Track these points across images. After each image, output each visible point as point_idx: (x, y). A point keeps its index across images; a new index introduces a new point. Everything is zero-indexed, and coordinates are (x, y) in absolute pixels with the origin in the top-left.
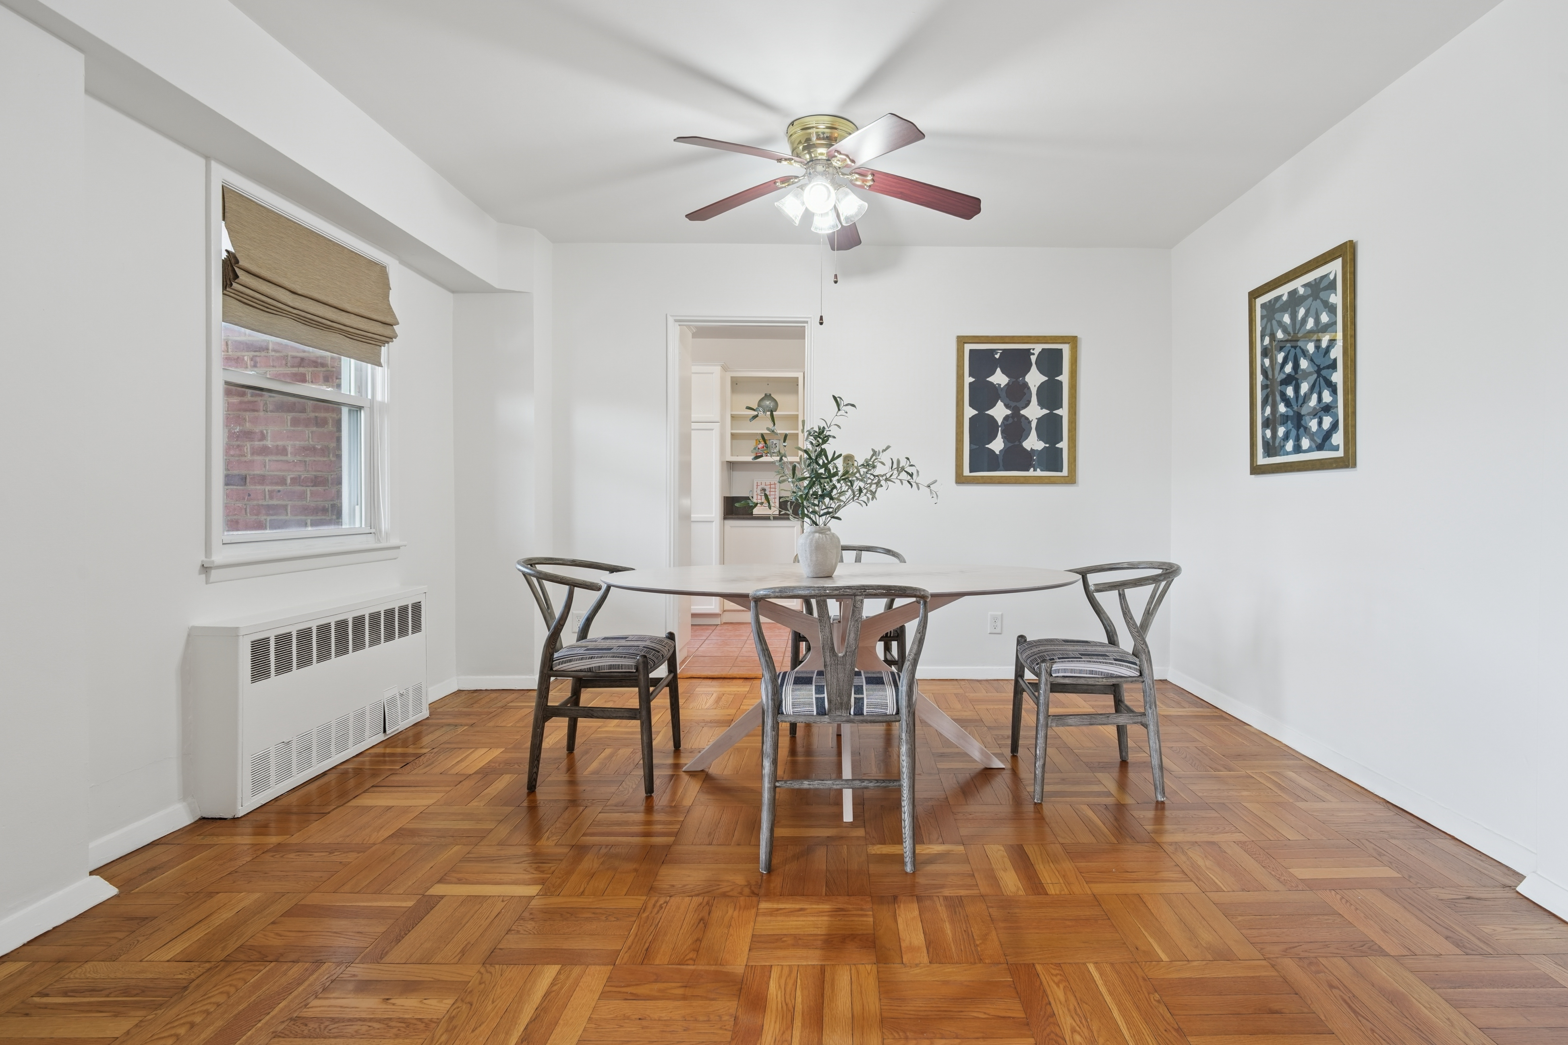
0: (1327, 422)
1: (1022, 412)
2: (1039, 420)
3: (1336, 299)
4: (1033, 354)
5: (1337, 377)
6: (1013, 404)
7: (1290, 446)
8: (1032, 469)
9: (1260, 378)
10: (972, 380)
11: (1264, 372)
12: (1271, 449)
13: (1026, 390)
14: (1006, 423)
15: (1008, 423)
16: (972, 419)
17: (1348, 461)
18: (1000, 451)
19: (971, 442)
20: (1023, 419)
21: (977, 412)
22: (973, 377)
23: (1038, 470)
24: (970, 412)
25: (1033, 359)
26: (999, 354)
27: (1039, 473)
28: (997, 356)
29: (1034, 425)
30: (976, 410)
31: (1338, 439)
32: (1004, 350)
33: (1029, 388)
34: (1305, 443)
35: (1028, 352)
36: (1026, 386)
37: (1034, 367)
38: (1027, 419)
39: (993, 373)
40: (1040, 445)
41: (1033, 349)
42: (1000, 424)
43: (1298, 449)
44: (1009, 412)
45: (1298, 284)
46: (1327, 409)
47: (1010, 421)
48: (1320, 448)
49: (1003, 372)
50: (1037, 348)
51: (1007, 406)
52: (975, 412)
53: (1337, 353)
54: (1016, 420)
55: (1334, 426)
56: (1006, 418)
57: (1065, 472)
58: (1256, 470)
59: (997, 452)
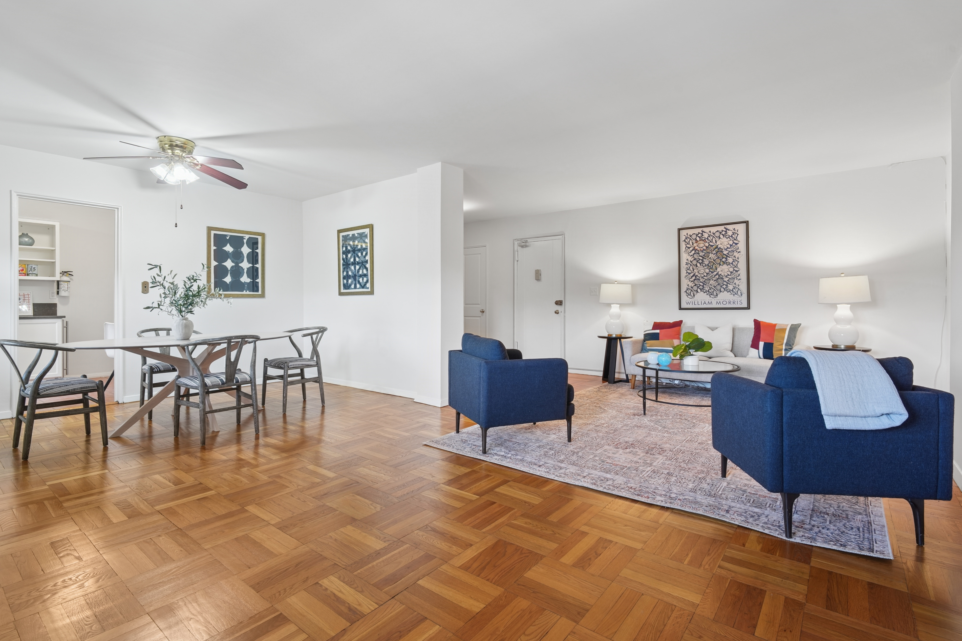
0: (365, 279)
1: (240, 265)
2: (248, 269)
3: (368, 240)
4: (245, 239)
5: (368, 266)
6: (236, 261)
7: (353, 286)
8: (245, 291)
9: (342, 261)
10: (215, 248)
11: (343, 259)
12: (347, 287)
13: (241, 255)
14: (232, 269)
15: (233, 269)
16: (215, 267)
17: (372, 293)
18: (229, 282)
19: (215, 278)
20: (240, 268)
21: (218, 264)
22: (216, 247)
23: (248, 291)
24: (214, 263)
25: (245, 241)
26: (228, 237)
27: (248, 293)
28: (228, 238)
29: (245, 271)
30: (217, 262)
31: (368, 285)
32: (231, 236)
33: (243, 254)
34: (358, 286)
35: (242, 238)
36: (241, 253)
37: (245, 245)
38: (242, 268)
39: (226, 246)
40: (248, 280)
41: (245, 237)
42: (229, 270)
43: (355, 288)
44: (233, 264)
45: (355, 232)
46: (365, 275)
47: (234, 268)
48: (363, 287)
49: (231, 245)
50: (247, 237)
51: (233, 262)
52: (217, 263)
53: (368, 258)
54: (237, 268)
55: (367, 281)
56: (232, 267)
57: (260, 293)
58: (341, 294)
59: (228, 283)
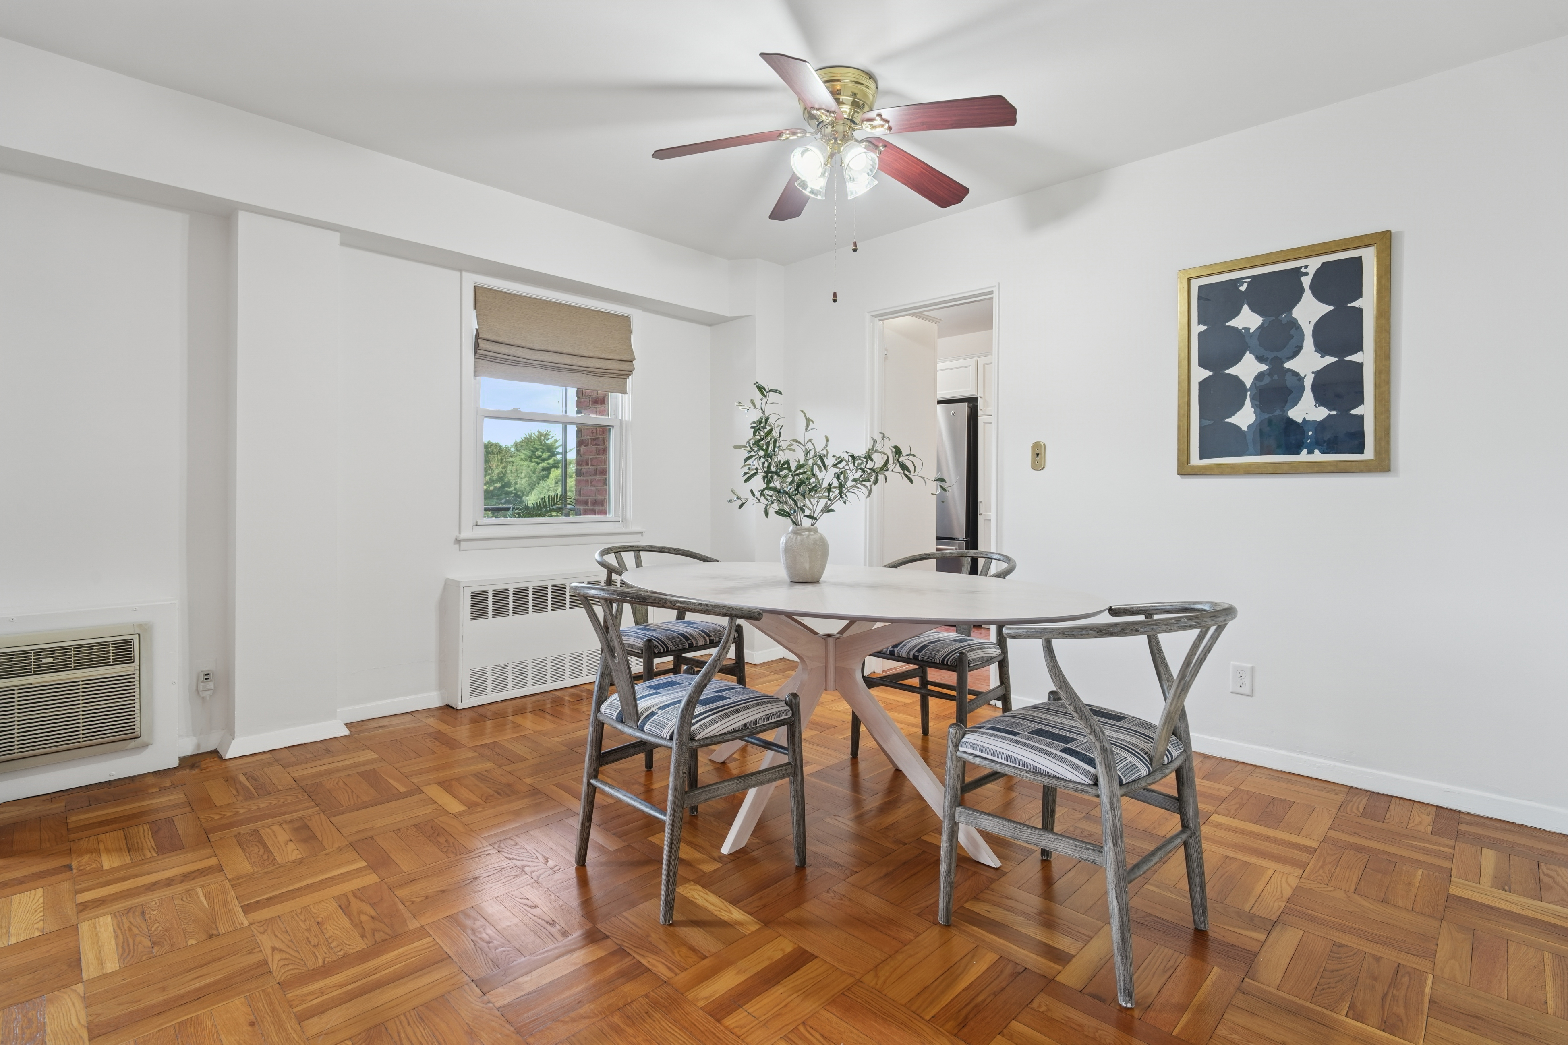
1: (1288, 365)
2: (1318, 374)
4: (1307, 274)
6: (1271, 355)
8: (1305, 451)
10: (1203, 328)
13: (1293, 332)
14: (1259, 384)
15: (1263, 383)
16: (1203, 384)
18: (1249, 427)
19: (1202, 417)
20: (1288, 377)
21: (1211, 373)
22: (1204, 324)
23: (1317, 451)
24: (1200, 374)
25: (1306, 281)
26: (1245, 285)
27: (1318, 456)
28: (1243, 288)
29: (1308, 383)
30: (1210, 370)
32: (1254, 278)
33: (1299, 328)
35: (1297, 273)
36: (1294, 324)
37: (1308, 295)
38: (1296, 374)
39: (1236, 312)
40: (1320, 413)
41: (1306, 267)
42: (1248, 386)
44: (1264, 367)
47: (1267, 380)
49: (1253, 310)
50: (1313, 265)
51: (1260, 359)
52: (1208, 373)
54: (1276, 377)
56: (1260, 377)
57: (1369, 453)
59: (1245, 429)
